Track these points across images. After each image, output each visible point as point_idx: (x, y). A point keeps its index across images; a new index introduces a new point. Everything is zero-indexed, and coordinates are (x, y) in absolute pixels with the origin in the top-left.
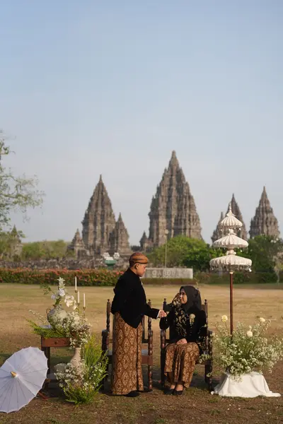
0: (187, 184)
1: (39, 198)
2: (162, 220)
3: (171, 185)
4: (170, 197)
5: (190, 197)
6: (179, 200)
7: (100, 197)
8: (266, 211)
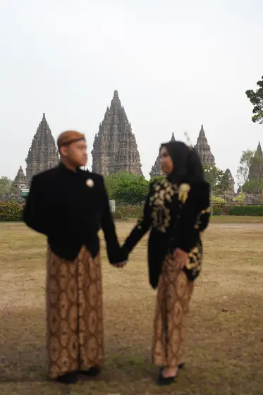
2: (104, 158)
3: (113, 123)
5: (131, 135)
7: (44, 135)
8: (204, 149)
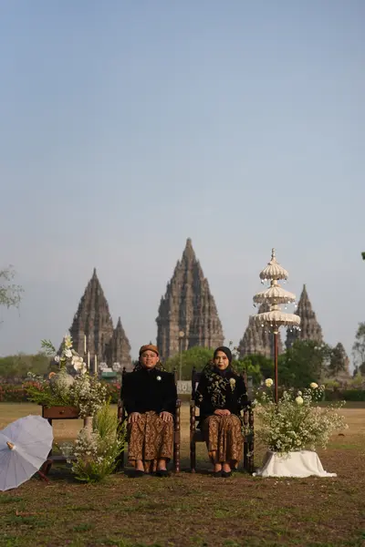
0: (206, 281)
1: (16, 294)
2: (174, 327)
3: (185, 282)
4: (183, 297)
5: (210, 298)
6: (195, 303)
7: (94, 298)
8: (307, 316)
